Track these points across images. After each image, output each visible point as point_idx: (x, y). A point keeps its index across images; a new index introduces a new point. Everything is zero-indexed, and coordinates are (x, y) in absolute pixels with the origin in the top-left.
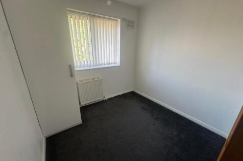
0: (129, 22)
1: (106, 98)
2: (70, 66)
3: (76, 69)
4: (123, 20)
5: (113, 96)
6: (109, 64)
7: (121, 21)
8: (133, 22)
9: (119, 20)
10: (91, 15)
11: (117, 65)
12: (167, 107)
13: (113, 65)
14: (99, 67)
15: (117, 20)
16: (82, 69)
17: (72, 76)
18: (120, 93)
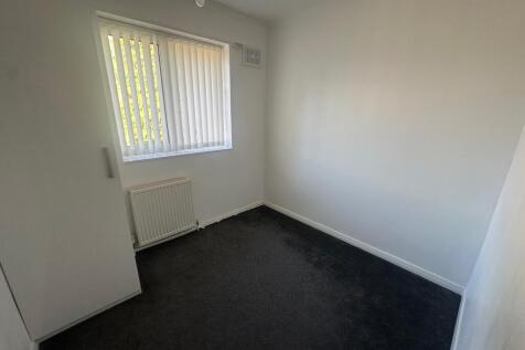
0: (250, 52)
1: (202, 225)
2: (105, 151)
3: (125, 159)
4: (236, 47)
5: (218, 219)
6: (207, 145)
7: (232, 48)
8: (257, 53)
9: (227, 47)
10: (158, 32)
11: (225, 148)
12: (339, 237)
13: (217, 148)
14: (183, 152)
15: (221, 47)
16: (139, 158)
17: (111, 176)
18: (235, 212)
